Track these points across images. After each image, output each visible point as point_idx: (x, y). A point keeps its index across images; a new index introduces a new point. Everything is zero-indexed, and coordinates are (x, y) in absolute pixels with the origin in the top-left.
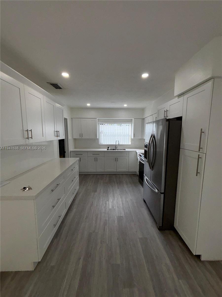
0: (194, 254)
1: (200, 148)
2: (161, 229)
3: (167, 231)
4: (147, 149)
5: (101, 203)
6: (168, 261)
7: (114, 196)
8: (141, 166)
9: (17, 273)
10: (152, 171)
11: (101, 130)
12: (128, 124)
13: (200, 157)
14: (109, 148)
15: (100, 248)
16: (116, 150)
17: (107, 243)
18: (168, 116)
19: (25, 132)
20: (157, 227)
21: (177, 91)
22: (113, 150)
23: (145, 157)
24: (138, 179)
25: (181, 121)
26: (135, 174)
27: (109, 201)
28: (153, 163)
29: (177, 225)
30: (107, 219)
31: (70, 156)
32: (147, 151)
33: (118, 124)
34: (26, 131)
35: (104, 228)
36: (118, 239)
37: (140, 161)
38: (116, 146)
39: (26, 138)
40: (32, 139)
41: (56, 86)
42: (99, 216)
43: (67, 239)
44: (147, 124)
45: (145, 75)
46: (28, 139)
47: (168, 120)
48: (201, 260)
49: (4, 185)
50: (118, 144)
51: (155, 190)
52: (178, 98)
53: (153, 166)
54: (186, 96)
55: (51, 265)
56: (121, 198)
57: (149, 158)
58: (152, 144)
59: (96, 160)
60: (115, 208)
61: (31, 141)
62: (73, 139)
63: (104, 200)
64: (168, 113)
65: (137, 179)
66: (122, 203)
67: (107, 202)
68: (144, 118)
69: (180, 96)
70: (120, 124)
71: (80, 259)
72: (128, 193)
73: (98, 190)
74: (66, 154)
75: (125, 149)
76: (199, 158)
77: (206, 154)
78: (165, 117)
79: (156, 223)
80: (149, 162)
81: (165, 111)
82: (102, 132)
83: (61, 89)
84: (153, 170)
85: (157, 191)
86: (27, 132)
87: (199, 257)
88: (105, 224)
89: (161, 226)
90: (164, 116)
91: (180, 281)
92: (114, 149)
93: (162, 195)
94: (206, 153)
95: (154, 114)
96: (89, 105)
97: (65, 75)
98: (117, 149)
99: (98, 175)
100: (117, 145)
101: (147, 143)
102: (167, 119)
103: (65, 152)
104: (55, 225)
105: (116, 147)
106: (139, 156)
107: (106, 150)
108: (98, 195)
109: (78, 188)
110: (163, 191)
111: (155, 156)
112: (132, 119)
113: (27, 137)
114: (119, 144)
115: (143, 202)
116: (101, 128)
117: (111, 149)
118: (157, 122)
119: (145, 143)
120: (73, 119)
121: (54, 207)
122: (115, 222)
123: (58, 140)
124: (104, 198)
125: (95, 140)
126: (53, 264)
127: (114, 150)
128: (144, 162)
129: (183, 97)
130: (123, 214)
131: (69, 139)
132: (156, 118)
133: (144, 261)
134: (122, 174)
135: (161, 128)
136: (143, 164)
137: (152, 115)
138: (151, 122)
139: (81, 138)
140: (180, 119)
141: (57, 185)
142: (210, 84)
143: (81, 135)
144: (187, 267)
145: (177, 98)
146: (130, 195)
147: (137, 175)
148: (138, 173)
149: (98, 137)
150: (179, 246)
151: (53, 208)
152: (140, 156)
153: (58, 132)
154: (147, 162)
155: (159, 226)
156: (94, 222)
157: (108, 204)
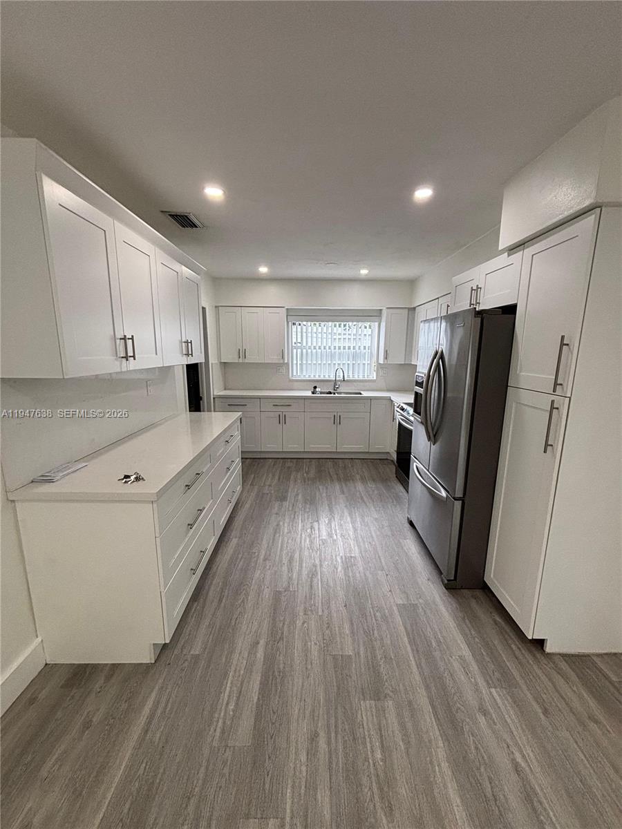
0: (530, 638)
1: (556, 384)
2: (452, 586)
3: (465, 592)
4: (421, 390)
5: (300, 525)
6: (466, 652)
7: (331, 510)
8: (405, 435)
9: (115, 667)
10: (434, 445)
11: (294, 340)
12: (367, 324)
13: (555, 406)
14: (317, 389)
15: (303, 623)
16: (337, 395)
17: (320, 614)
18: (481, 301)
19: (118, 341)
20: (442, 581)
21: (507, 237)
22: (328, 393)
23: (417, 411)
24: (394, 470)
25: (513, 316)
26: (385, 458)
27: (320, 522)
28: (437, 425)
29: (492, 576)
30: (317, 562)
31: (213, 409)
32: (421, 395)
33: (337, 324)
34: (121, 339)
35: (311, 582)
36: (345, 606)
37: (399, 423)
38: (335, 384)
39: (122, 357)
40: (135, 359)
41: (184, 221)
42: (297, 556)
43: (223, 604)
44: (422, 324)
45: (423, 194)
46: (127, 360)
47: (480, 314)
48: (544, 651)
49: (75, 471)
50: (341, 378)
51: (440, 492)
52: (509, 256)
53: (436, 433)
54: (529, 251)
55: (191, 653)
56: (350, 514)
57: (426, 414)
58: (436, 378)
59: (282, 419)
60: (335, 537)
61: (132, 365)
62: (221, 363)
63: (308, 518)
64: (482, 295)
65: (391, 470)
66: (353, 526)
67: (316, 525)
68: (415, 306)
69: (513, 249)
70: (342, 323)
71: (258, 643)
72: (368, 504)
73: (291, 495)
74: (204, 403)
75: (359, 391)
76: (552, 408)
77: (570, 398)
78: (473, 304)
79: (440, 573)
80: (425, 423)
81: (472, 290)
82: (299, 345)
83: (196, 227)
84: (437, 444)
85: (444, 494)
86: (123, 341)
87: (540, 643)
88: (312, 575)
89: (452, 578)
90: (469, 302)
91: (493, 690)
92: (332, 391)
93: (458, 504)
94: (569, 396)
95: (441, 297)
96: (263, 270)
97: (214, 192)
98: (338, 391)
99: (289, 460)
100: (339, 381)
101: (422, 373)
102: (477, 309)
103: (201, 398)
104: (194, 571)
105: (335, 386)
106: (398, 410)
107: (309, 394)
108: (290, 509)
109: (239, 488)
110: (459, 494)
111: (443, 407)
112: (381, 310)
113: (124, 355)
114: (345, 379)
115: (407, 525)
116: (294, 336)
117: (321, 393)
118: (451, 319)
119: (417, 374)
120: (220, 308)
121: (191, 525)
122: (337, 569)
123: (185, 366)
124: (306, 515)
125: (280, 366)
126: (196, 651)
127: (330, 393)
128: (411, 426)
129: (521, 252)
130: (356, 552)
131: (212, 364)
132: (448, 306)
133: (409, 649)
134: (352, 459)
135: (460, 332)
136: (411, 431)
137: (438, 298)
138: (434, 319)
139: (241, 361)
140: (511, 310)
141: (197, 474)
142: (591, 220)
143: (242, 353)
144: (511, 665)
145: (506, 254)
146: (372, 508)
147: (392, 461)
148: (395, 456)
149: (288, 360)
150: (496, 622)
151: (191, 528)
152: (403, 409)
153: (190, 344)
154: (422, 423)
155: (448, 580)
156: (285, 568)
157: (319, 529)
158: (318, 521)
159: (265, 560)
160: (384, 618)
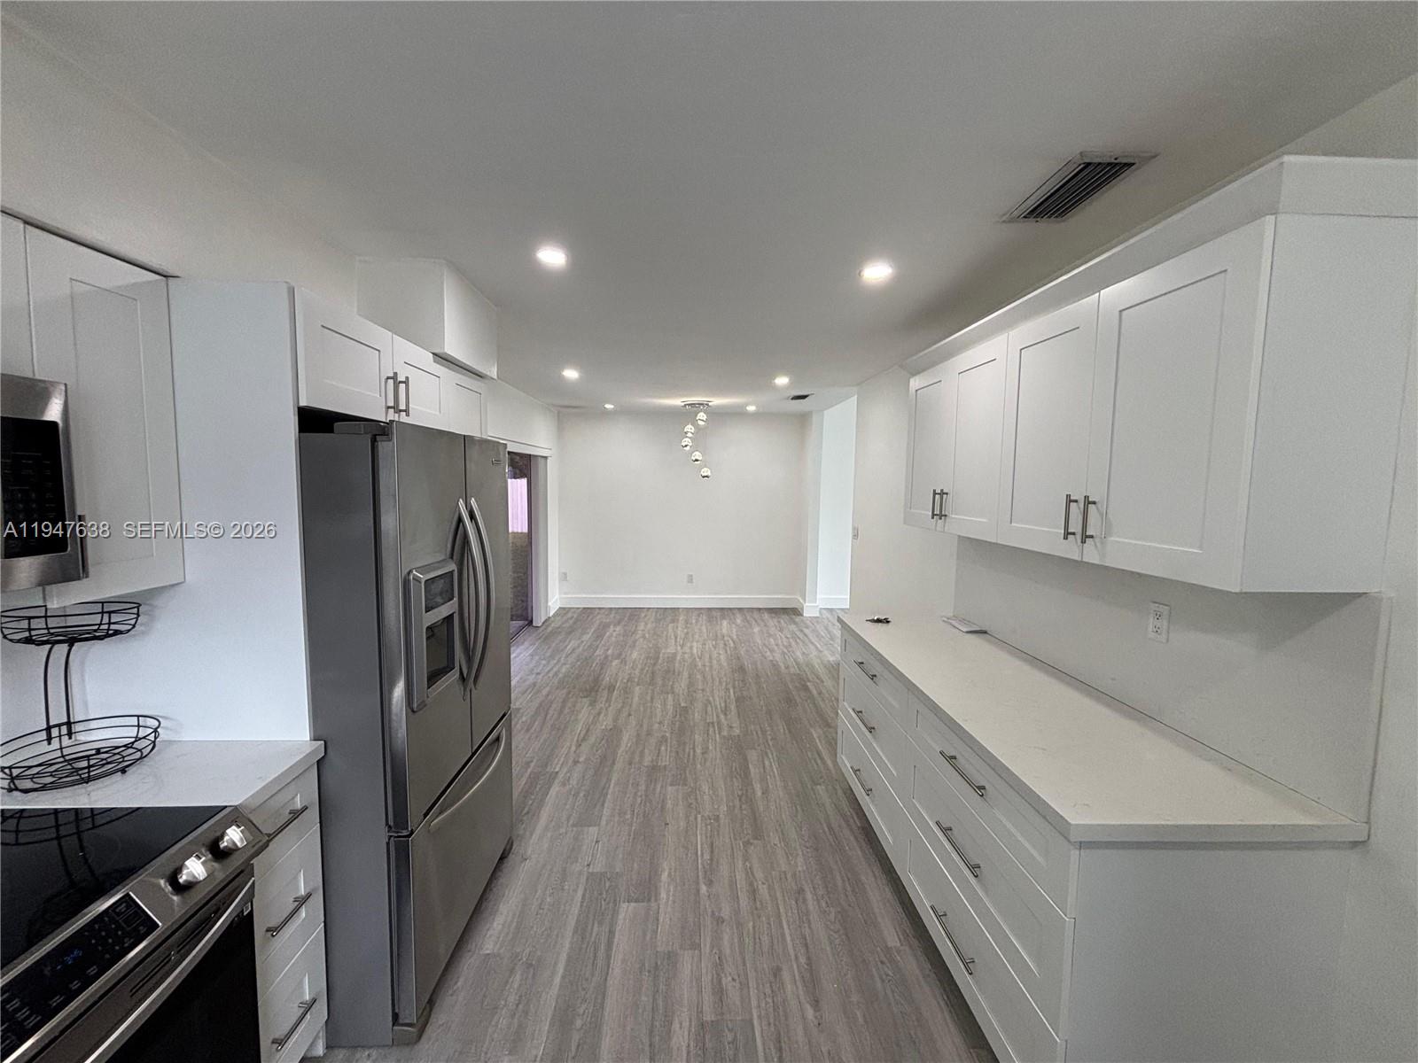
32: (453, 614)
52: (434, 361)
54: (451, 375)
69: (441, 358)
129: (445, 369)
157: (700, 992)
158: (702, 1025)
159: (801, 891)
160: (622, 813)
